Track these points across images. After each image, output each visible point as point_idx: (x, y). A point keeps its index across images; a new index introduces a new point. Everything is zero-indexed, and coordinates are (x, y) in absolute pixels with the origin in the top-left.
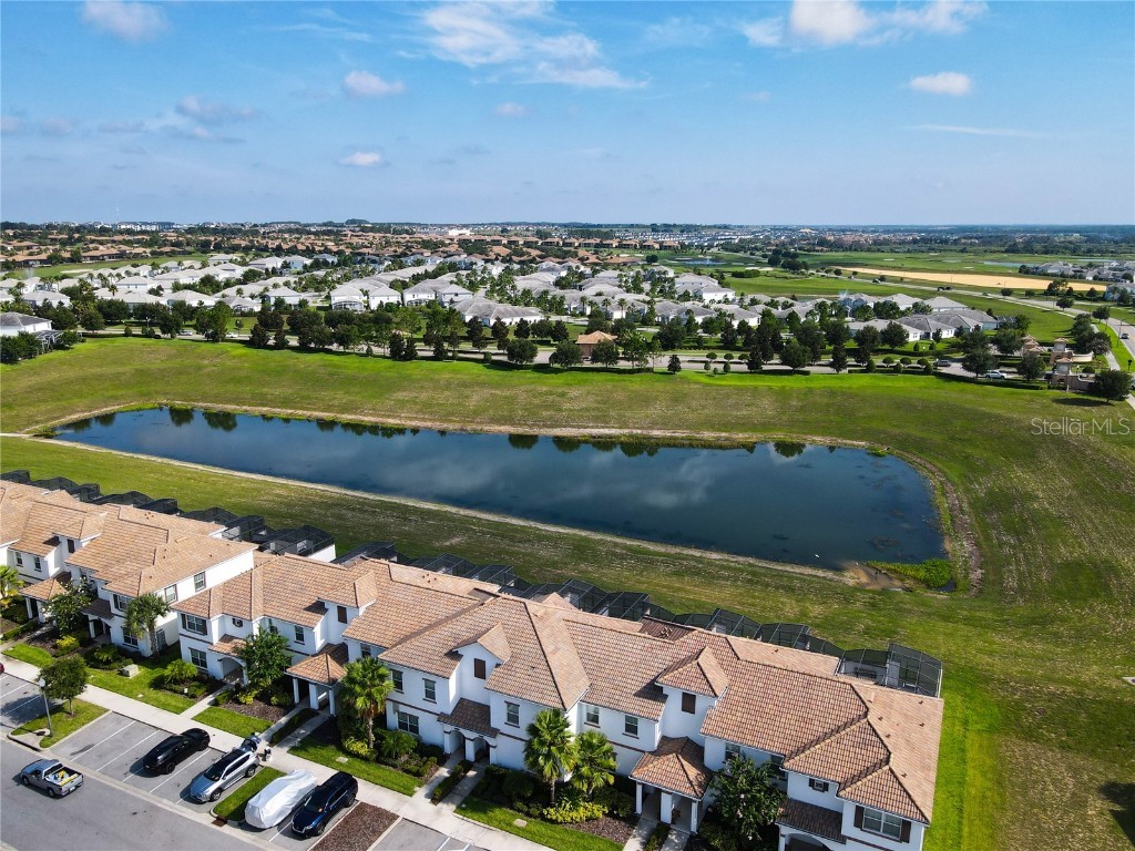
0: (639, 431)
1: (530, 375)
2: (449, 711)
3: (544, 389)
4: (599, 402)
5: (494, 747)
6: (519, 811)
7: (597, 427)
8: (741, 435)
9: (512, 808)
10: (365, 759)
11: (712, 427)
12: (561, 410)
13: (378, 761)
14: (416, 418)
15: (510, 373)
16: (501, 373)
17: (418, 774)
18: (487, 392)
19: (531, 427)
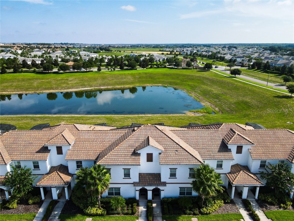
0: (97, 88)
1: (52, 75)
2: (137, 180)
3: (60, 78)
4: (80, 81)
5: (163, 190)
6: (190, 214)
7: (83, 88)
8: (127, 86)
9: (185, 214)
10: (101, 215)
11: (118, 84)
12: (68, 84)
13: (108, 214)
14: (15, 91)
15: (45, 75)
16: (42, 75)
17: (133, 213)
18: (40, 81)
19: (60, 89)
